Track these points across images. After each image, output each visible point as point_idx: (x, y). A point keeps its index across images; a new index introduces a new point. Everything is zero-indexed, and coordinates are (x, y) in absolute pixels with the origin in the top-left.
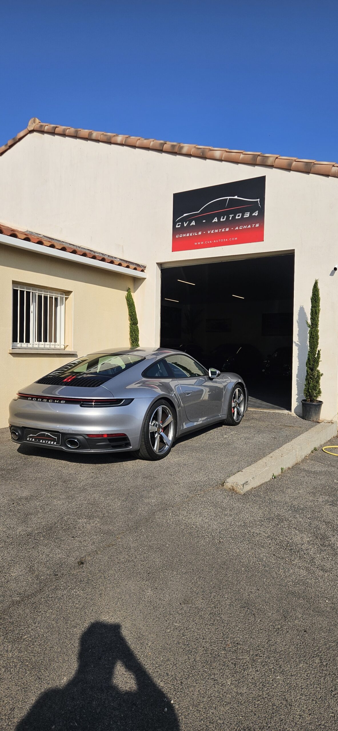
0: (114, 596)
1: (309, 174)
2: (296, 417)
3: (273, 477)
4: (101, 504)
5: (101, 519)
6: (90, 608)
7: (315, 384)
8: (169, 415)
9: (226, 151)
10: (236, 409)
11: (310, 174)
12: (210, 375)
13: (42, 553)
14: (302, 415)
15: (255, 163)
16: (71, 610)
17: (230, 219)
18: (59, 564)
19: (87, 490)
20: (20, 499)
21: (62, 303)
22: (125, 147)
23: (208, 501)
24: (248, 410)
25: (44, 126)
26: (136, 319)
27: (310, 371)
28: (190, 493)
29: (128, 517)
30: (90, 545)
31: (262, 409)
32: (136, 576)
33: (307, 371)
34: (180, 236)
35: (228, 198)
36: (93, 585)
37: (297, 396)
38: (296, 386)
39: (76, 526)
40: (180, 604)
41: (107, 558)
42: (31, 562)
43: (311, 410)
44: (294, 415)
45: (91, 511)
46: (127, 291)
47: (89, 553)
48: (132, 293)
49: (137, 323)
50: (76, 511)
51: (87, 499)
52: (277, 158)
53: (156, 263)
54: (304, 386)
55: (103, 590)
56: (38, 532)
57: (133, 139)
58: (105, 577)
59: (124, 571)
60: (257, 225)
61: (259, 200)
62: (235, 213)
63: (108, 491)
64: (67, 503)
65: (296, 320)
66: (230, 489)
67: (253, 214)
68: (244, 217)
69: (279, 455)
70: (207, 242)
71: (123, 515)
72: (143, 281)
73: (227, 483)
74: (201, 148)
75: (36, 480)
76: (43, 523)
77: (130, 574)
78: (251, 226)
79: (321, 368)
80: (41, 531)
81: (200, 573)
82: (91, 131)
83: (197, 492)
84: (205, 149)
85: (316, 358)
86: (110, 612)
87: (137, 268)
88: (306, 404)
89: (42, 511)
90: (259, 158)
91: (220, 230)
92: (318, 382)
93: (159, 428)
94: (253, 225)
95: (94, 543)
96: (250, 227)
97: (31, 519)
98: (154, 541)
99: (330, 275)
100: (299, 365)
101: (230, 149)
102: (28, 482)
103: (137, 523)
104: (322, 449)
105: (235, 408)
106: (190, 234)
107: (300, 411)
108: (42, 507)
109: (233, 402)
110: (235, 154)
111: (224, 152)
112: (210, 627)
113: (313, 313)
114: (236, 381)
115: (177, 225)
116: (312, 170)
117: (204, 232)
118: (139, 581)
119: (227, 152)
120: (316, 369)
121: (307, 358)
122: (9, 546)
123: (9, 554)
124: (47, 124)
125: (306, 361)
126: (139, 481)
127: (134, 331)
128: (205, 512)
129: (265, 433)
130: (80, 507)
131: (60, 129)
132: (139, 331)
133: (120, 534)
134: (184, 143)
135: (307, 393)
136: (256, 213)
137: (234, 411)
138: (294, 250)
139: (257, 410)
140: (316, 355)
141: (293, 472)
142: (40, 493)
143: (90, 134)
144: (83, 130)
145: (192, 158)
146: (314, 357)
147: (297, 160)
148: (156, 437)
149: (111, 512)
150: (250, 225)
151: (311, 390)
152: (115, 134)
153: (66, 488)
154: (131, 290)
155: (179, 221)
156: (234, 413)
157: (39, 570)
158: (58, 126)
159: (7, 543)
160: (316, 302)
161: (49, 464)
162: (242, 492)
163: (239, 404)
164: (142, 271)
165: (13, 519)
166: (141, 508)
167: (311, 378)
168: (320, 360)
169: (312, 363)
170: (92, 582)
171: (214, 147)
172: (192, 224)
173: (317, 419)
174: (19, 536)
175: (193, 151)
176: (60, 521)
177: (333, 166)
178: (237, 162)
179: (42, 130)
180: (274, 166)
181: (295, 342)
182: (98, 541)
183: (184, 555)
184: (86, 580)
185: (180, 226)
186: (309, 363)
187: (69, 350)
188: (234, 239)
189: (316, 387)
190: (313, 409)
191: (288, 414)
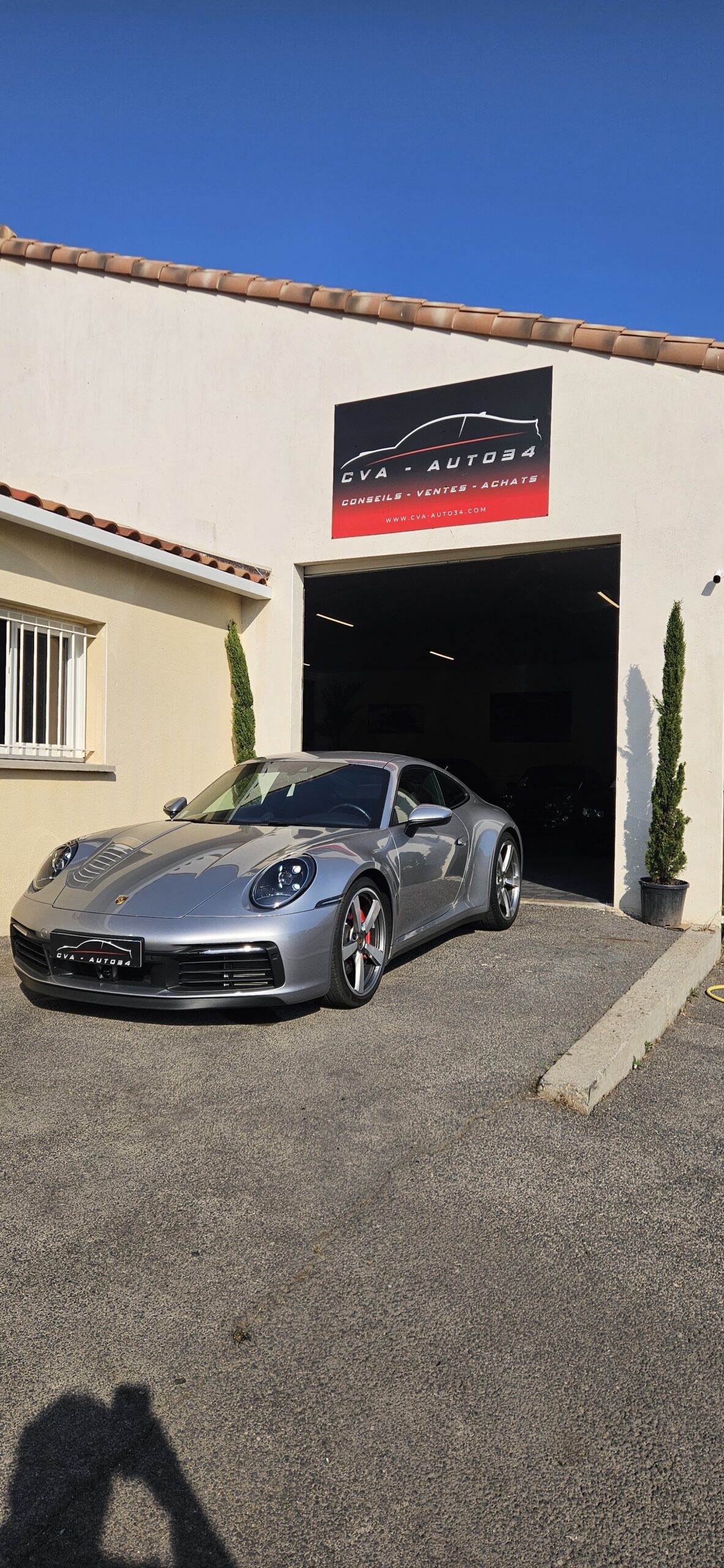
0: (366, 1447)
1: (653, 365)
2: (625, 917)
3: (636, 1067)
4: (244, 1150)
5: (256, 1194)
6: (307, 1496)
7: (673, 842)
9: (459, 308)
11: (656, 365)
13: (123, 1307)
14: (640, 914)
15: (528, 337)
16: (253, 1505)
17: (470, 464)
18: (177, 1344)
19: (197, 1113)
20: (25, 1142)
21: (80, 651)
22: (220, 297)
23: (515, 1137)
25: (25, 245)
26: (250, 693)
27: (662, 812)
28: (459, 1113)
29: (324, 1188)
30: (248, 1276)
31: (543, 900)
32: (406, 1374)
33: (654, 813)
34: (351, 504)
35: (466, 415)
36: (296, 1411)
37: (626, 872)
38: (624, 848)
39: (194, 1217)
40: (560, 1464)
41: (307, 1318)
42: (98, 1339)
43: (664, 901)
44: (621, 914)
45: (223, 1171)
46: (229, 627)
47: (254, 1303)
48: (239, 634)
49: (251, 703)
50: (184, 1175)
51: (202, 1137)
52: (579, 326)
53: (293, 567)
54: (647, 846)
55: (327, 1427)
56: (96, 1242)
57: (239, 279)
58: (319, 1379)
59: (367, 1358)
60: (533, 479)
61: (536, 421)
62: (481, 450)
63: (250, 1113)
64: (153, 1150)
65: (622, 698)
66: (555, 1100)
67: (524, 455)
68: (503, 460)
69: (633, 1009)
70: (415, 518)
71: (310, 1182)
72: (264, 606)
73: (547, 1087)
74: (401, 302)
75: (57, 1087)
76: (104, 1213)
77: (388, 1369)
78: (519, 481)
79: (685, 805)
80: (102, 1239)
81: (573, 1354)
82: (138, 258)
83: (476, 1110)
84: (410, 304)
85: (675, 782)
86: (371, 1507)
87: (251, 575)
88: (650, 888)
89: (93, 1176)
90: (537, 325)
91: (446, 489)
92: (679, 837)
94: (524, 479)
95: (257, 1270)
96: (516, 483)
97: (66, 1200)
98: (416, 1258)
99: (703, 594)
101: (467, 305)
102: (38, 1092)
103: (354, 1204)
104: (706, 992)
106: (374, 499)
107: (636, 904)
108: (89, 1164)
110: (479, 316)
111: (455, 310)
112: (672, 1539)
113: (669, 679)
115: (344, 477)
116: (662, 354)
117: (409, 495)
118: (420, 1391)
119: (461, 311)
120: (674, 809)
122: (24, 1287)
123: (29, 1316)
124: (32, 241)
125: (653, 788)
126: (322, 1084)
127: (244, 721)
128: (517, 1167)
129: (574, 956)
130: (191, 1160)
131: (64, 252)
132: (256, 722)
133: (317, 1238)
134: (360, 291)
135: (653, 862)
136: (530, 452)
138: (619, 536)
139: (533, 903)
140: (676, 776)
141: (669, 1049)
142: (73, 1123)
143: (137, 265)
144: (120, 257)
145: (380, 324)
146: (671, 779)
147: (625, 332)
149: (278, 1174)
150: (515, 480)
151: (664, 855)
152: (196, 267)
153: (140, 1108)
154: (236, 627)
155: (347, 469)
157: (125, 1367)
158: (58, 246)
159: (17, 1279)
160: (675, 652)
161: (79, 1044)
162: (587, 1108)
164: (262, 582)
165: (19, 1204)
166: (352, 1161)
167: (662, 827)
168: (684, 786)
169: (666, 793)
170: (289, 1402)
171: (430, 300)
172: (379, 475)
173: (676, 922)
174: (44, 1254)
175: (382, 308)
176: (147, 1205)
177: (710, 346)
178: (485, 335)
179: (20, 254)
180: (573, 345)
181: (621, 749)
182: (266, 1264)
183: (513, 1300)
184: (269, 1395)
185: (350, 479)
186: (659, 793)
187: (96, 762)
188: (480, 510)
189: (675, 848)
190: (668, 899)
191: (607, 912)
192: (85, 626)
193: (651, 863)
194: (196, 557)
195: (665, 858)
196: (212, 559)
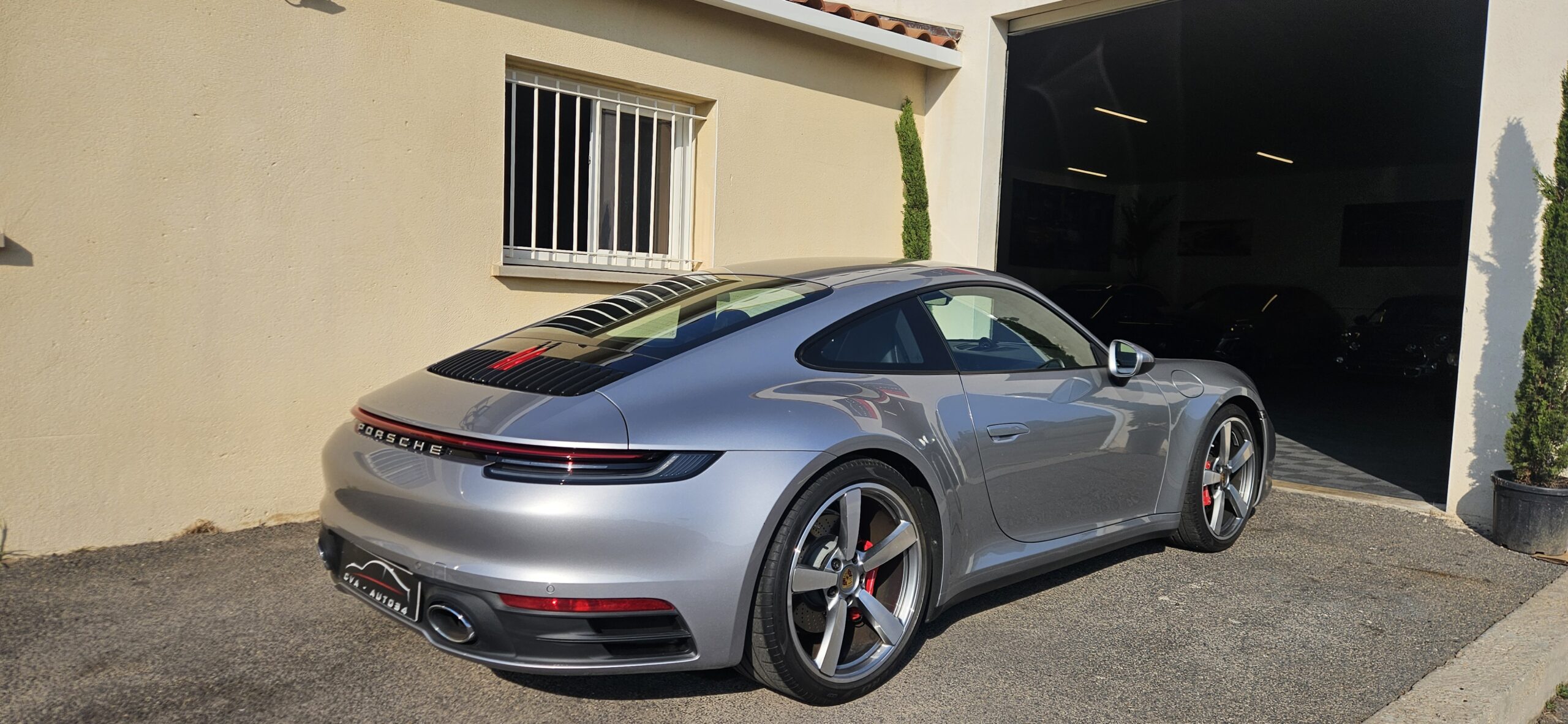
2: (1464, 531)
8: (903, 522)
10: (1218, 494)
12: (1113, 365)
14: (1490, 528)
21: (682, 140)
24: (1274, 491)
26: (924, 191)
27: (1542, 366)
31: (1328, 489)
33: (1527, 366)
37: (1473, 457)
38: (1473, 419)
43: (1535, 513)
44: (1458, 523)
46: (902, 108)
48: (916, 117)
49: (926, 204)
53: (990, 19)
54: (1511, 420)
65: (1486, 175)
72: (952, 77)
87: (932, 36)
88: (1511, 490)
93: (849, 572)
100: (1487, 343)
105: (1216, 489)
107: (1486, 509)
109: (1211, 469)
114: (1224, 392)
121: (1531, 316)
125: (1527, 325)
127: (914, 228)
129: (1334, 599)
132: (931, 228)
135: (1519, 447)
137: (1213, 500)
139: (1309, 492)
148: (832, 609)
151: (1539, 437)
154: (913, 106)
156: (1210, 509)
163: (1232, 476)
164: (949, 45)
167: (1540, 391)
169: (1550, 333)
173: (1556, 548)
181: (1477, 259)
186: (1537, 333)
189: (1562, 428)
190: (1543, 510)
191: (1432, 519)
192: (692, 104)
193: (1515, 449)
194: (872, 21)
195: (1542, 443)
196: (895, 23)
